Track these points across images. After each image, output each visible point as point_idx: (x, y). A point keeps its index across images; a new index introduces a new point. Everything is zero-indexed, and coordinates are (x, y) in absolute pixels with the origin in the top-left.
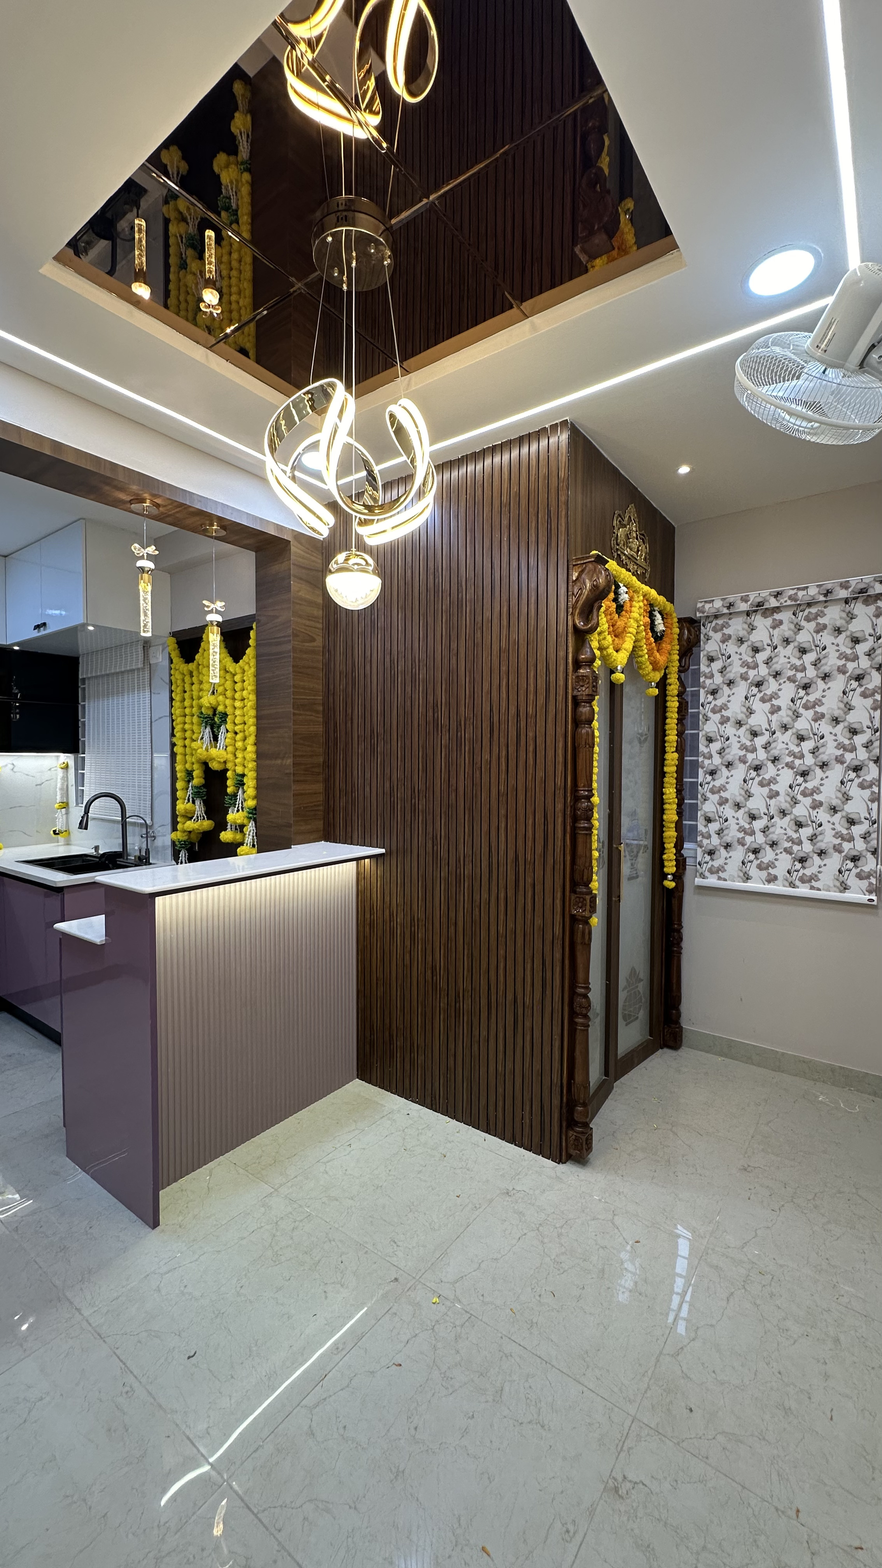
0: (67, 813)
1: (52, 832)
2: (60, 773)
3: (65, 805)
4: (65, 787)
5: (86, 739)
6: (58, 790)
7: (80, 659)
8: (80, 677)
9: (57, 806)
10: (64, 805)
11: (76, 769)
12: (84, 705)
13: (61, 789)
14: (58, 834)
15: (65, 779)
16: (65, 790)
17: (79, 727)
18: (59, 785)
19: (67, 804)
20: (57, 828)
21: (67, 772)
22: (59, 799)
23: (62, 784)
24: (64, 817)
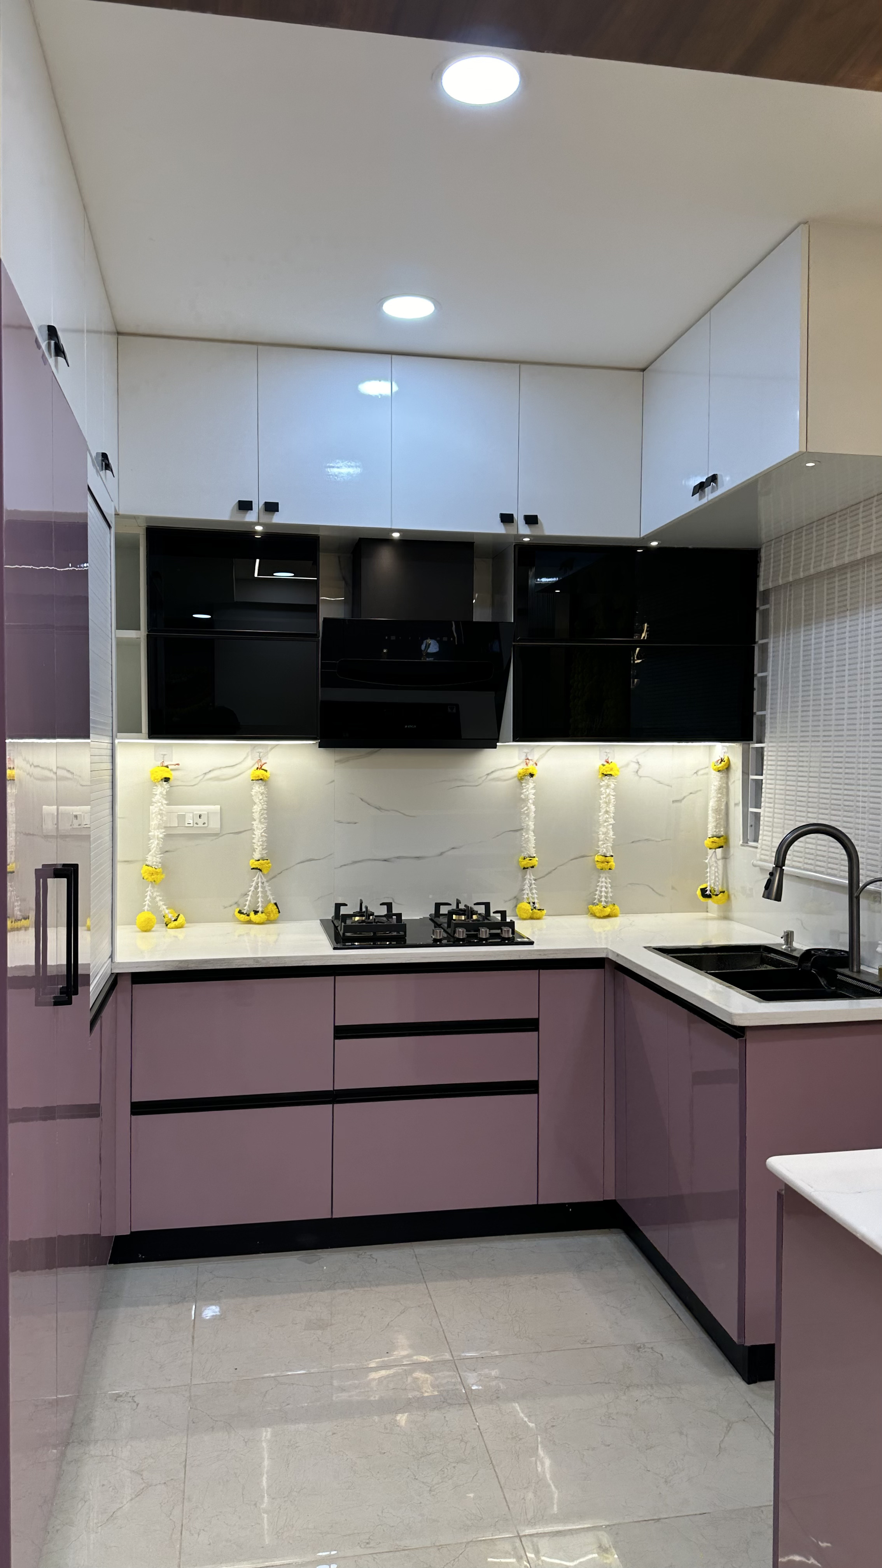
0: (725, 858)
1: (699, 892)
2: (715, 779)
3: (723, 842)
4: (723, 807)
5: (768, 713)
6: (710, 812)
7: (763, 551)
8: (761, 588)
9: (708, 842)
10: (720, 842)
11: (745, 773)
12: (766, 644)
13: (717, 811)
14: (709, 896)
15: (725, 790)
16: (723, 812)
17: (753, 689)
18: (712, 804)
19: (727, 840)
20: (708, 885)
21: (728, 778)
22: (711, 830)
23: (719, 800)
24: (720, 863)
